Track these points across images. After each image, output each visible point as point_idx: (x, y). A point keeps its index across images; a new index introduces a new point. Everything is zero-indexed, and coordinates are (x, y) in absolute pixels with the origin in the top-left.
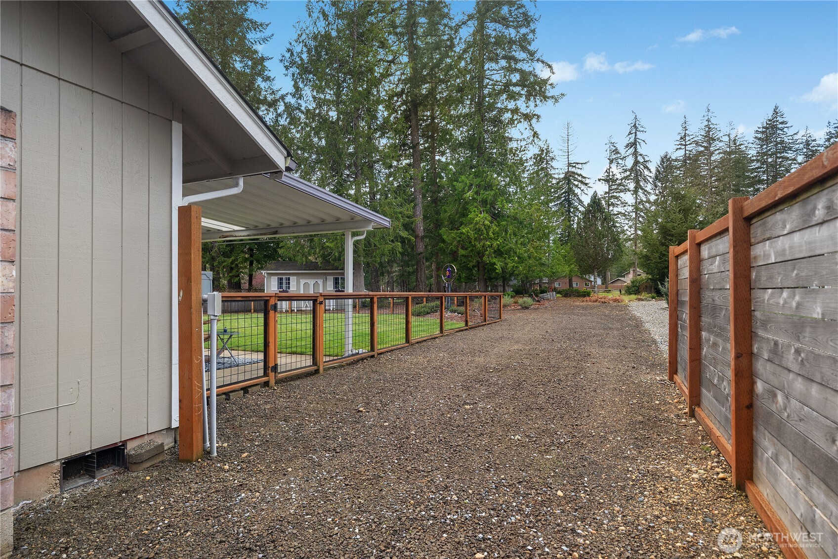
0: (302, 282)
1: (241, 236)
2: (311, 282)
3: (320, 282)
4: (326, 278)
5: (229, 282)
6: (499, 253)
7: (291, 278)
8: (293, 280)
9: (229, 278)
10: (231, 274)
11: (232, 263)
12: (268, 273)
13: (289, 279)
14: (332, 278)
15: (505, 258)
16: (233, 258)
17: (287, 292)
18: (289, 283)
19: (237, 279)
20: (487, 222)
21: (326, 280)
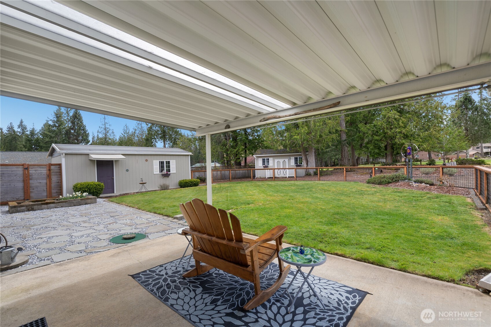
0: (276, 160)
1: (286, 116)
2: (281, 160)
3: (287, 160)
4: (290, 158)
5: (235, 162)
6: (406, 137)
7: (270, 159)
8: (271, 160)
9: (235, 160)
10: (236, 158)
11: (237, 152)
12: (257, 157)
13: (268, 159)
14: (293, 158)
15: (410, 140)
16: (237, 149)
17: (268, 167)
18: (268, 162)
19: (239, 160)
20: (397, 117)
21: (290, 159)
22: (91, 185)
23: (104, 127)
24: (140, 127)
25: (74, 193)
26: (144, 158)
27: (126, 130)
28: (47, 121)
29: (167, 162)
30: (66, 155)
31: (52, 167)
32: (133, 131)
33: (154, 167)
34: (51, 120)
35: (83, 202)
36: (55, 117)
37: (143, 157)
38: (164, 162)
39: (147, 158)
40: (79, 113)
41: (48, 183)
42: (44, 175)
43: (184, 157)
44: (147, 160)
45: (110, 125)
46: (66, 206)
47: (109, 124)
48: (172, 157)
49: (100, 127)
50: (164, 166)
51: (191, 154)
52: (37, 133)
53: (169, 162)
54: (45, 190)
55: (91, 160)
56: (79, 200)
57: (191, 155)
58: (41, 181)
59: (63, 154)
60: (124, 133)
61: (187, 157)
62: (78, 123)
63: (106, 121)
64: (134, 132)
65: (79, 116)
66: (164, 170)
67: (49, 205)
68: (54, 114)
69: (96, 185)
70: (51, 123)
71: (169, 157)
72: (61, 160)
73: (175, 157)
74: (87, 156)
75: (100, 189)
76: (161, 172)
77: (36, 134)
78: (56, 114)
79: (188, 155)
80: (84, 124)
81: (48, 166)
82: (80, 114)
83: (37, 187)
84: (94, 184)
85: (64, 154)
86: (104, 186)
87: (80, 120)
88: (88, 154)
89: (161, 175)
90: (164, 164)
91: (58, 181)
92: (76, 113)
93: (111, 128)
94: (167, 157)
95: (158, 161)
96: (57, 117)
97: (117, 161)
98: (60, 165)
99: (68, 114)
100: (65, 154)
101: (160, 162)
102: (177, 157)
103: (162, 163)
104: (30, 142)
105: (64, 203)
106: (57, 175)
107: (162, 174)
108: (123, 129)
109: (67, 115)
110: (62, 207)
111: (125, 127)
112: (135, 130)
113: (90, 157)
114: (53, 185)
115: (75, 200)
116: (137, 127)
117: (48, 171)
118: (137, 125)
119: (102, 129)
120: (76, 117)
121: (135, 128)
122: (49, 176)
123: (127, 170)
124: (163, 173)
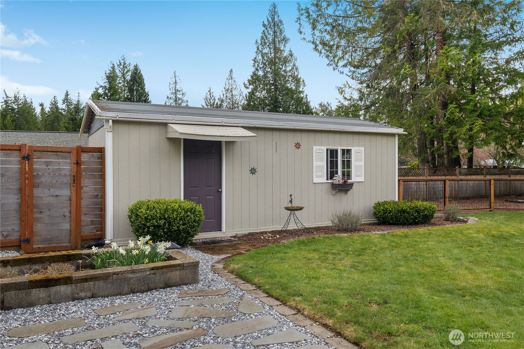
22: (174, 210)
23: (174, 97)
24: (229, 95)
25: (132, 244)
26: (293, 138)
27: (210, 100)
28: (97, 89)
29: (343, 151)
30: (116, 126)
31: (85, 157)
32: (219, 103)
33: (315, 164)
34: (101, 86)
35: (158, 278)
36: (107, 81)
37: (291, 135)
38: (337, 151)
39: (298, 138)
40: (139, 73)
41: (74, 198)
42: (65, 175)
43: (385, 139)
44: (298, 146)
45: (183, 94)
46: (106, 293)
47: (181, 93)
48: (356, 137)
49: (168, 97)
50: (337, 161)
51: (401, 131)
52: (84, 107)
53: (349, 151)
54: (68, 214)
55: (171, 140)
56: (145, 270)
57: (399, 135)
58: (58, 192)
59: (107, 121)
60: (207, 105)
61: (390, 139)
62: (137, 90)
63: (178, 87)
64: (221, 105)
65: (139, 78)
66: (337, 173)
67: (53, 289)
68: (105, 77)
69: (186, 212)
70: (101, 91)
71: (350, 137)
72: (104, 138)
73: (362, 137)
74: (162, 129)
75: (195, 221)
76: (331, 178)
77: (82, 110)
78: (108, 78)
79: (393, 135)
80: (146, 90)
81: (75, 152)
82: (141, 74)
83: (49, 207)
84: (180, 206)
85: (111, 121)
86: (202, 213)
87: (140, 84)
88: (165, 125)
89: (329, 185)
90: (337, 157)
91: (96, 194)
92: (136, 73)
93: (185, 99)
94: (344, 137)
95: (325, 149)
96: (110, 83)
97: (230, 144)
98: (101, 151)
99: (124, 78)
100: (114, 122)
101: (327, 150)
102: (367, 138)
103: (332, 154)
104: (74, 122)
105: (101, 283)
106: (94, 177)
107: (333, 184)
108: (205, 97)
109: (123, 80)
110: (93, 296)
111: (209, 93)
112: (222, 101)
113: (169, 130)
114: (84, 203)
115: (133, 272)
116: (225, 96)
117: (75, 166)
118: (224, 93)
119: (172, 101)
120: (135, 79)
121: (222, 97)
122: (76, 180)
123: (253, 171)
124: (336, 182)
